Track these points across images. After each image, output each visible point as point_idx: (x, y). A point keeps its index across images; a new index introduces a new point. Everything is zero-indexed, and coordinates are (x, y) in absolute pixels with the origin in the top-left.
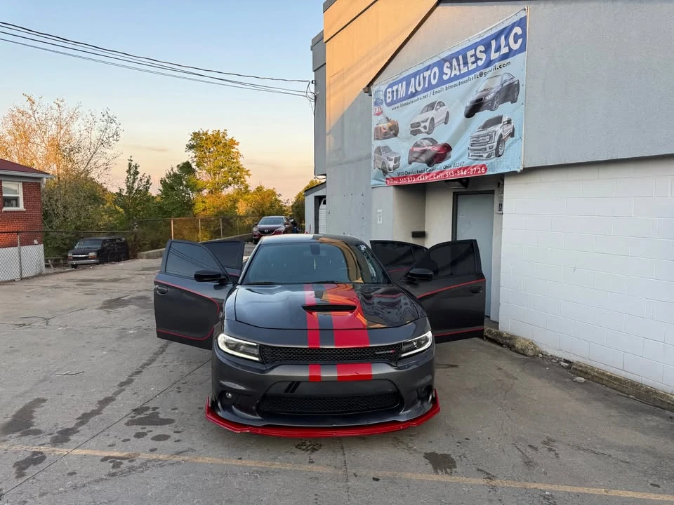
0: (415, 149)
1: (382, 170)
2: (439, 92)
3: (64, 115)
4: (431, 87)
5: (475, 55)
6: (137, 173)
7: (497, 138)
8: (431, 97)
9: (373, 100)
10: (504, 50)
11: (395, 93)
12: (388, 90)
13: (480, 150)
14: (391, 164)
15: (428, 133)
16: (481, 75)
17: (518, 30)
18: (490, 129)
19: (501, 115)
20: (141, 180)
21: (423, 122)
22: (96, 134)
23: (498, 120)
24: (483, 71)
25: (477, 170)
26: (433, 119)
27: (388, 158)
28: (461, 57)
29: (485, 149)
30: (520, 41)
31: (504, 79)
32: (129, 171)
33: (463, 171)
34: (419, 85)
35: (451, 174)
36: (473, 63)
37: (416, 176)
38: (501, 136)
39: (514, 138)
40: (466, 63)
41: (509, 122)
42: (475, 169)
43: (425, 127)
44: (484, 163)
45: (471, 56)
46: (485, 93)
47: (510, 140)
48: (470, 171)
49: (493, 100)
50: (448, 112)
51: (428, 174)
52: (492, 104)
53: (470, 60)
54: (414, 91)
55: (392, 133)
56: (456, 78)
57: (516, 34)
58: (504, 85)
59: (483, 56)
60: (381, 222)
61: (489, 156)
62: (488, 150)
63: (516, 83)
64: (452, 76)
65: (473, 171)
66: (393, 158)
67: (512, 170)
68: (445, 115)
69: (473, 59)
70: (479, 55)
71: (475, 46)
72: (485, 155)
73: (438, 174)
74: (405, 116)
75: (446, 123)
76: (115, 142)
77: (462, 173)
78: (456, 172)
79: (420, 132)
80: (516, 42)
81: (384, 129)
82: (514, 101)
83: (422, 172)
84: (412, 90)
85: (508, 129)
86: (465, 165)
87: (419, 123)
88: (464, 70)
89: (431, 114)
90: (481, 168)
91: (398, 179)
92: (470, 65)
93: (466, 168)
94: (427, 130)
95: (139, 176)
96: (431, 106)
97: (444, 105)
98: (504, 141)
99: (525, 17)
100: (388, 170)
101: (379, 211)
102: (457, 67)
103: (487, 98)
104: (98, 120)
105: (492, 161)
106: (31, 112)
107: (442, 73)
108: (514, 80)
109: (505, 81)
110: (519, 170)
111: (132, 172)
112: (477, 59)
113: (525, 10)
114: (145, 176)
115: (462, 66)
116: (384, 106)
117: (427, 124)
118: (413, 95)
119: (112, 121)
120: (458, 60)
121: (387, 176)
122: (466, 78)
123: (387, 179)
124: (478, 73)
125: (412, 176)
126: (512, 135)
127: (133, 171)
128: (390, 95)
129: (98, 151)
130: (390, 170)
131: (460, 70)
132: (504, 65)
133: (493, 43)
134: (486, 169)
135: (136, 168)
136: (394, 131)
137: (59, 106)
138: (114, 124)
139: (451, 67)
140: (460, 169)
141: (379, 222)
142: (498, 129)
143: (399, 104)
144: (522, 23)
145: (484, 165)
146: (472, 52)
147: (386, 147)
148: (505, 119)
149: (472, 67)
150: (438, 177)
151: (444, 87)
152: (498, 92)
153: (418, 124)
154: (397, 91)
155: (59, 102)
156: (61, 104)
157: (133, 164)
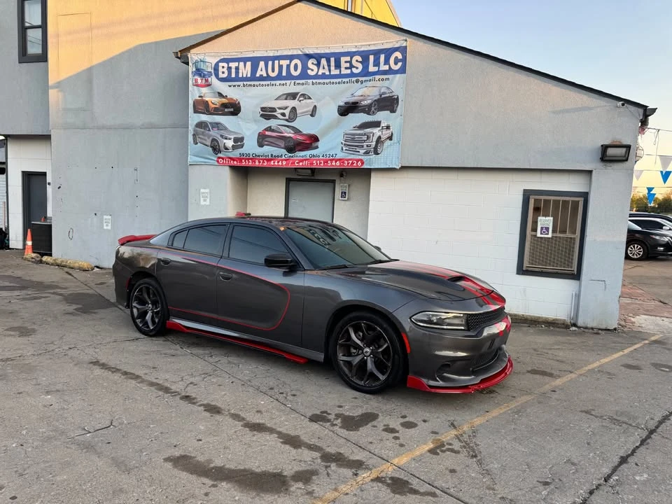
0: (267, 133)
1: (211, 147)
2: (303, 84)
4: (290, 77)
5: (350, 62)
7: (375, 139)
8: (291, 87)
9: (191, 69)
10: (384, 67)
11: (233, 71)
12: (221, 64)
13: (356, 146)
14: (230, 143)
15: (287, 120)
16: (357, 81)
17: (398, 55)
18: (368, 130)
19: (379, 120)
21: (280, 108)
23: (377, 124)
24: (361, 79)
25: (353, 163)
26: (294, 109)
27: (222, 136)
28: (332, 60)
29: (363, 146)
30: (400, 64)
31: (382, 91)
33: (336, 162)
34: (273, 71)
35: (320, 163)
36: (346, 68)
37: (269, 160)
38: (380, 137)
39: (392, 142)
40: (338, 66)
41: (388, 127)
42: (351, 162)
43: (283, 115)
44: (360, 157)
45: (346, 62)
46: (362, 98)
47: (388, 142)
48: (343, 162)
49: (370, 106)
50: (315, 107)
51: (286, 160)
52: (370, 110)
53: (344, 65)
54: (265, 75)
55: (226, 110)
56: (324, 76)
57: (396, 57)
58: (383, 96)
59: (360, 66)
60: (208, 203)
61: (367, 153)
62: (365, 147)
63: (396, 97)
64: (320, 73)
65: (348, 164)
66: (232, 137)
67: (391, 167)
68: (311, 108)
69: (348, 65)
70: (354, 63)
71: (351, 54)
72: (362, 151)
73: (302, 161)
74: (251, 98)
75: (312, 115)
77: (334, 164)
78: (327, 162)
79: (275, 117)
80: (396, 63)
81: (213, 104)
82: (393, 111)
83: (278, 156)
84: (261, 72)
85: (386, 134)
86: (337, 157)
87: (274, 108)
88: (335, 72)
89: (291, 103)
90: (357, 162)
91: (240, 160)
92: (343, 69)
93: (340, 160)
94: (287, 117)
96: (293, 96)
97: (310, 98)
98: (383, 142)
99: (406, 47)
100: (222, 148)
101: (202, 190)
102: (326, 67)
103: (363, 103)
105: (371, 157)
107: (305, 68)
108: (393, 94)
109: (384, 93)
110: (398, 168)
112: (352, 66)
113: (406, 40)
115: (333, 68)
116: (213, 80)
117: (287, 112)
118: (261, 78)
120: (328, 61)
121: (220, 155)
122: (340, 80)
123: (219, 158)
124: (354, 79)
125: (263, 160)
126: (390, 138)
128: (225, 70)
130: (226, 149)
131: (330, 71)
132: (383, 80)
133: (372, 58)
134: (363, 163)
136: (233, 108)
139: (318, 65)
140: (332, 160)
141: (202, 203)
142: (376, 132)
143: (241, 83)
144: (403, 50)
145: (361, 160)
146: (348, 59)
147: (217, 124)
148: (383, 125)
149: (344, 72)
150: (301, 164)
151: (310, 81)
152: (375, 100)
153: (273, 110)
154: (237, 69)
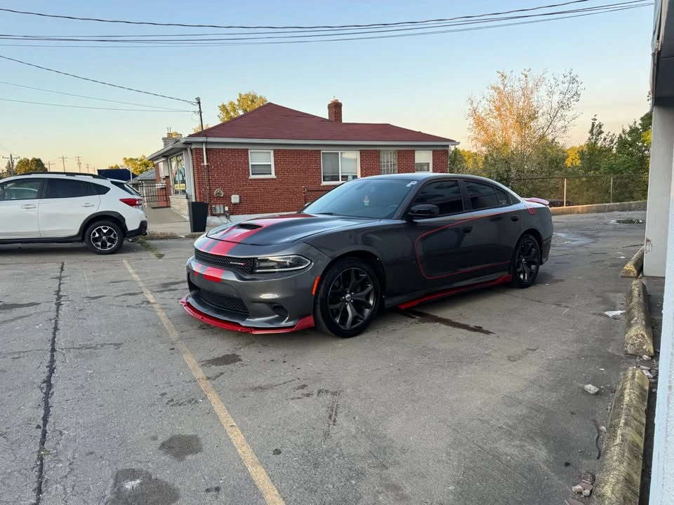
3: (530, 85)
6: (601, 132)
20: (605, 139)
22: (556, 98)
32: (591, 132)
76: (575, 102)
95: (603, 136)
104: (560, 83)
106: (502, 87)
111: (594, 131)
114: (610, 134)
119: (573, 80)
127: (596, 130)
129: (559, 115)
135: (600, 127)
137: (526, 76)
138: (576, 85)
155: (525, 73)
156: (528, 74)
157: (597, 122)
